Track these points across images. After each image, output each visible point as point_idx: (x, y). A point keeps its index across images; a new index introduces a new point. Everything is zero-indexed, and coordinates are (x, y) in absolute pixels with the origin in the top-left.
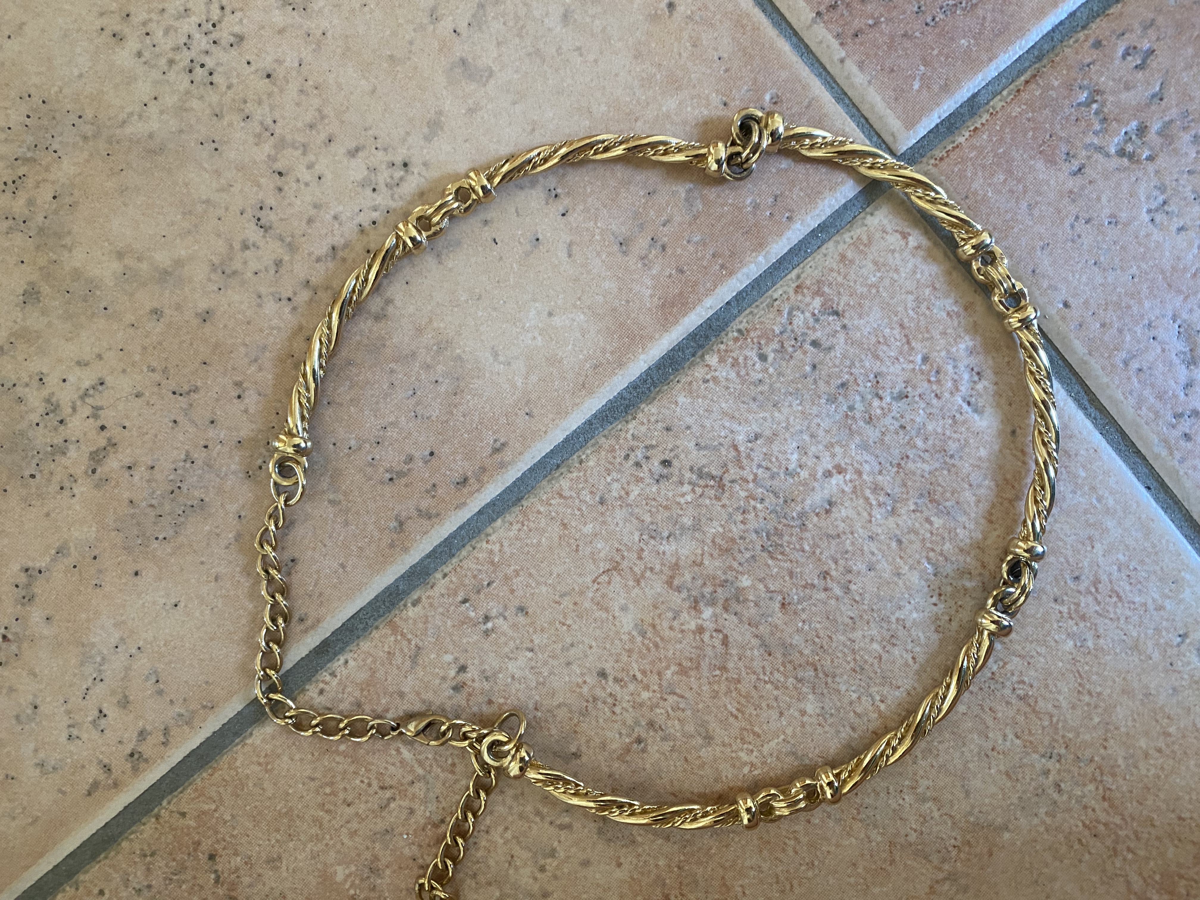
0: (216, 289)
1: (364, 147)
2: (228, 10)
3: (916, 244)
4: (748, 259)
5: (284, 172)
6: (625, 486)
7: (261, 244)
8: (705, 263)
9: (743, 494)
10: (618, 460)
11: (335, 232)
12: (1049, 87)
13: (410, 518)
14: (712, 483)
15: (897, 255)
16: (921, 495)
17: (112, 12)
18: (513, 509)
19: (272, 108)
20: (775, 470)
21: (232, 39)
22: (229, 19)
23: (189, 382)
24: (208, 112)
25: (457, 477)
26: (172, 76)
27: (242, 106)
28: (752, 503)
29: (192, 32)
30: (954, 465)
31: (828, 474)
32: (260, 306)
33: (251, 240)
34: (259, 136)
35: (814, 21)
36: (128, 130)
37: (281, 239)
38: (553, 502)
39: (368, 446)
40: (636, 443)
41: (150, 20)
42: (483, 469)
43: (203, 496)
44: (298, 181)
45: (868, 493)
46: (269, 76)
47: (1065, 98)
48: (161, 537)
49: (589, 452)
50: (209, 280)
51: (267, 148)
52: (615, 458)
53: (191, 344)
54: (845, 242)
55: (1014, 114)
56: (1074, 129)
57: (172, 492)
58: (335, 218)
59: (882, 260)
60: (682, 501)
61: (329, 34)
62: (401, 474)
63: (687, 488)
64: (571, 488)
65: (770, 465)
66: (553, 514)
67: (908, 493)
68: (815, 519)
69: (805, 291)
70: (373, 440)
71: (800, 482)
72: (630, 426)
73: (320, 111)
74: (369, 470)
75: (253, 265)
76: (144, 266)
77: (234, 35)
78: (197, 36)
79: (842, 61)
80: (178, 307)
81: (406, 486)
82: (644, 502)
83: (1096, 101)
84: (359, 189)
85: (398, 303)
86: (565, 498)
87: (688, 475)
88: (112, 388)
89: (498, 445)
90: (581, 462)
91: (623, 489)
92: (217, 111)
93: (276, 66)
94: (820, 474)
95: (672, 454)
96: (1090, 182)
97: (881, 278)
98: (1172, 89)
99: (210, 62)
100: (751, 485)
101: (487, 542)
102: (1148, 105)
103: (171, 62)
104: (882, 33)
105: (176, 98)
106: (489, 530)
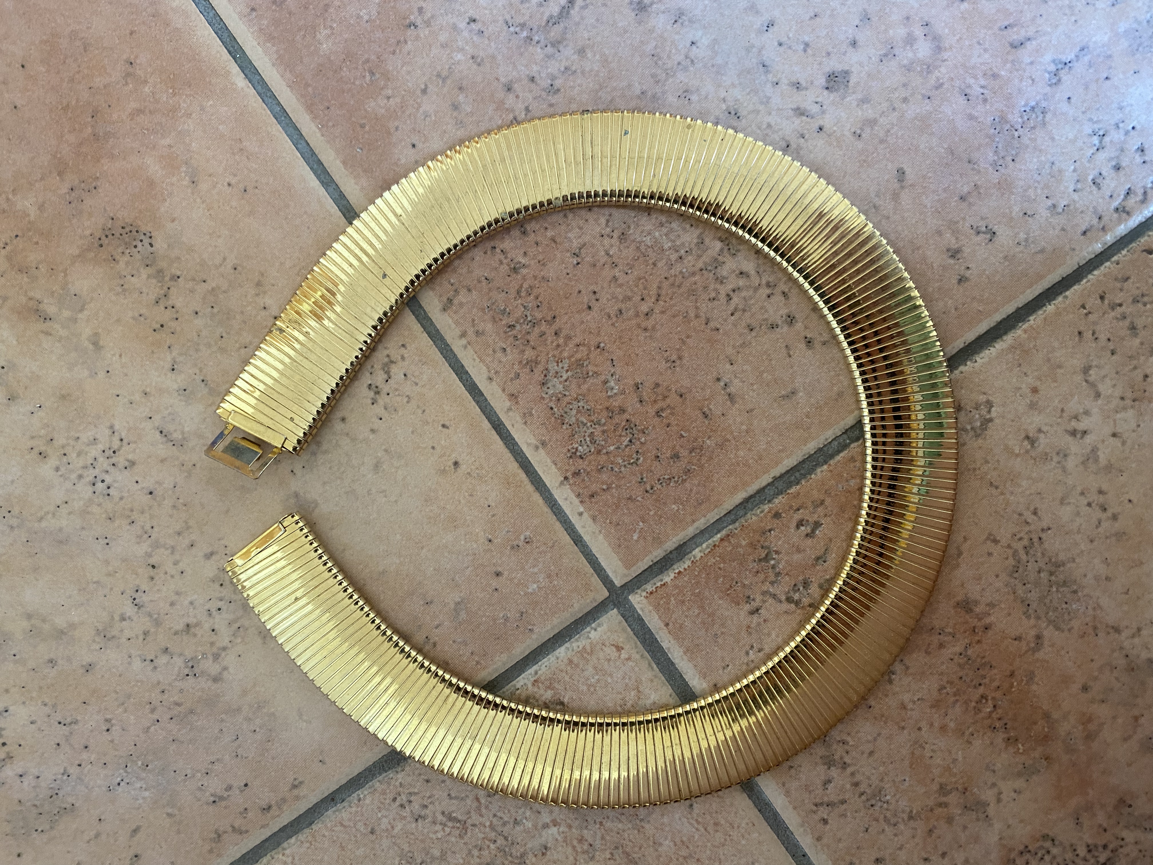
0: (98, 648)
1: (217, 553)
2: (125, 441)
3: (627, 656)
4: (497, 658)
5: (156, 565)
6: (392, 821)
7: (135, 619)
8: (465, 659)
9: (481, 836)
10: (388, 801)
11: (190, 614)
12: (739, 545)
13: (225, 832)
14: (458, 825)
15: (611, 663)
16: (617, 848)
17: (40, 437)
18: (305, 831)
19: (152, 517)
20: (506, 819)
21: (127, 464)
22: (126, 448)
23: (72, 715)
24: (104, 516)
25: (264, 804)
26: (79, 487)
27: (130, 513)
28: (487, 842)
29: (97, 456)
30: (643, 827)
31: (546, 826)
32: (129, 663)
33: (128, 615)
34: (140, 537)
35: (562, 483)
36: (44, 524)
37: (150, 615)
38: (336, 829)
39: (199, 775)
40: (401, 789)
41: (68, 444)
42: (284, 800)
43: (74, 802)
44: (166, 573)
45: (575, 843)
46: (151, 493)
47: (749, 555)
48: (40, 830)
49: (366, 792)
50: (94, 641)
51: (145, 547)
52: (385, 799)
53: (76, 688)
54: (573, 650)
55: (709, 564)
56: (756, 579)
57: (51, 797)
58: (191, 603)
59: (600, 667)
60: (434, 837)
61: (198, 466)
62: (222, 798)
63: (438, 827)
64: (350, 820)
65: (502, 815)
66: (335, 838)
67: (606, 845)
68: (534, 859)
69: (540, 685)
70: (204, 771)
71: (525, 830)
72: (400, 776)
73: (186, 522)
74: (199, 794)
75: (127, 633)
76: (46, 627)
77: (128, 461)
78: (101, 459)
79: (580, 514)
80: (69, 660)
81: (225, 808)
82: (405, 835)
83: (774, 559)
84: (211, 584)
85: (231, 670)
86: (345, 827)
87: (440, 817)
88: (14, 715)
89: (296, 783)
90: (359, 800)
91: (390, 823)
92: (111, 515)
93: (157, 486)
94: (540, 825)
95: (429, 801)
96: (765, 621)
97: (598, 680)
98: (834, 555)
99: (108, 479)
100: (488, 829)
101: (283, 855)
102: (814, 566)
103: (80, 477)
104: (613, 496)
105: (82, 503)
106: (285, 845)
